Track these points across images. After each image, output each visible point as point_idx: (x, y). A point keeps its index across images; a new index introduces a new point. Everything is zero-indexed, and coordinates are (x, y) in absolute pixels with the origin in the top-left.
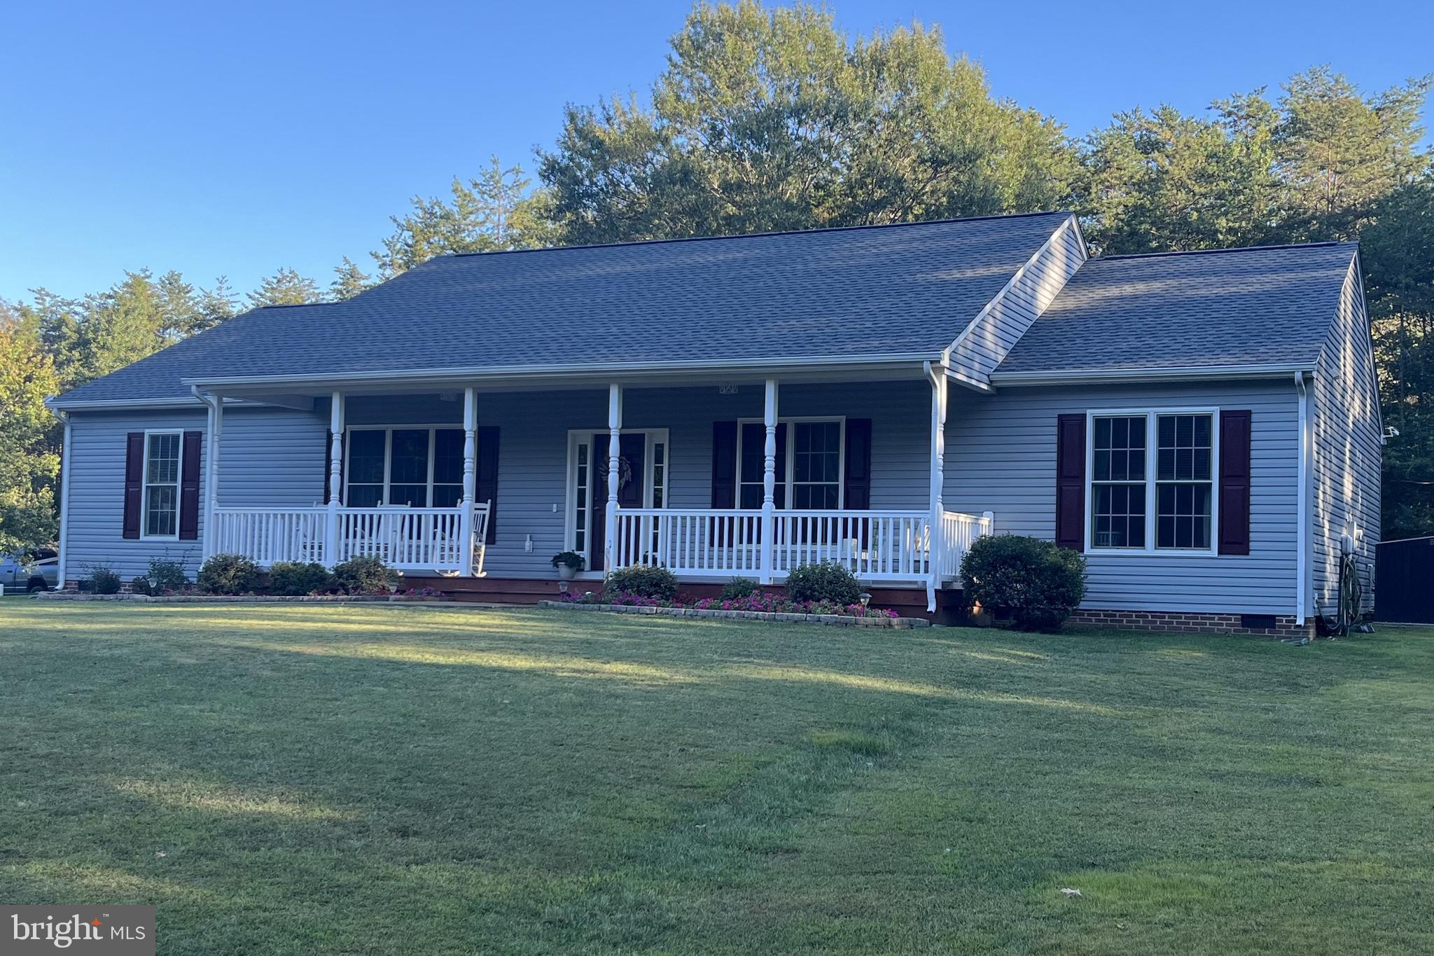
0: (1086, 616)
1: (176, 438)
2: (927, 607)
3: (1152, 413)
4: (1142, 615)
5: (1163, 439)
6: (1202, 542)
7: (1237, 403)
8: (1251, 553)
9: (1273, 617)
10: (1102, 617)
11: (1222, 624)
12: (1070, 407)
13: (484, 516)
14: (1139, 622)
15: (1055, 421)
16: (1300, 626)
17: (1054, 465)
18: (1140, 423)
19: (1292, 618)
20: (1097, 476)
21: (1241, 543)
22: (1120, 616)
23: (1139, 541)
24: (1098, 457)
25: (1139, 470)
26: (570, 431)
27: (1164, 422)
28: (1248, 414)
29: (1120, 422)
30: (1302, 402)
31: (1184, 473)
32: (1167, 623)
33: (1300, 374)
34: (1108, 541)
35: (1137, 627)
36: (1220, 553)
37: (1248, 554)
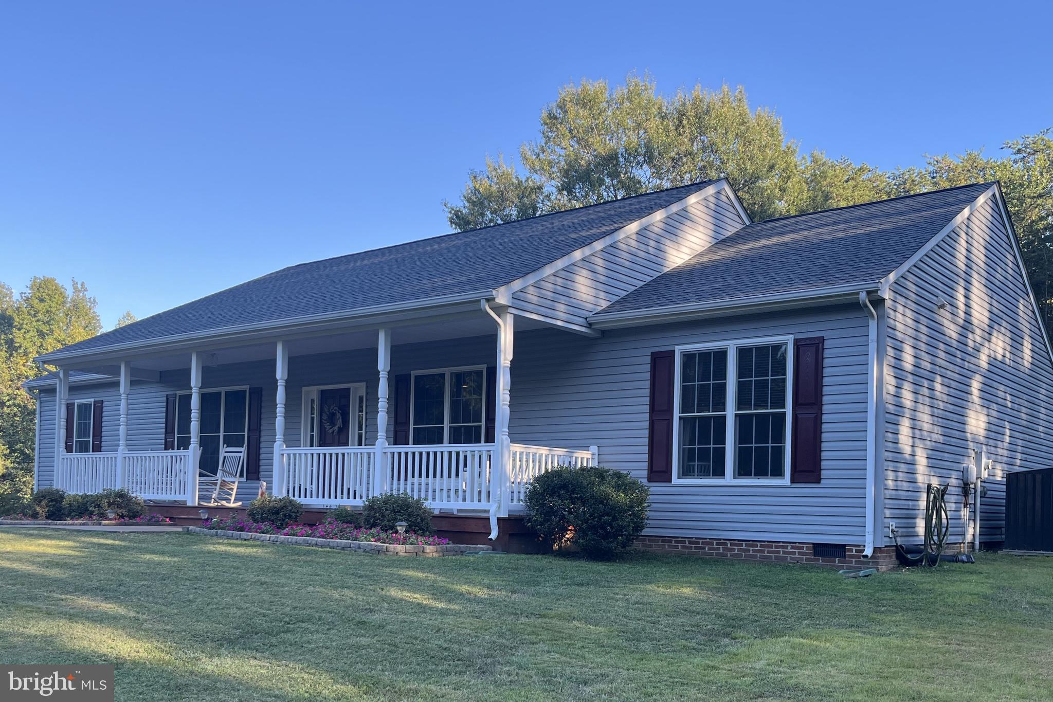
0: (673, 543)
1: (90, 404)
2: (490, 534)
3: (731, 346)
4: (722, 542)
5: (743, 370)
6: (778, 472)
7: (810, 329)
8: (823, 481)
9: (843, 546)
10: (687, 544)
11: (794, 553)
12: (660, 344)
13: (240, 457)
14: (719, 549)
15: (648, 359)
16: (866, 556)
17: (647, 400)
18: (721, 355)
19: (861, 548)
20: (685, 408)
21: (813, 472)
22: (703, 543)
23: (719, 472)
24: (685, 391)
25: (720, 403)
26: (304, 389)
27: (743, 353)
28: (822, 340)
29: (705, 356)
30: (873, 324)
31: (761, 403)
32: (744, 551)
33: (865, 293)
34: (694, 472)
35: (717, 554)
36: (792, 482)
37: (819, 483)
